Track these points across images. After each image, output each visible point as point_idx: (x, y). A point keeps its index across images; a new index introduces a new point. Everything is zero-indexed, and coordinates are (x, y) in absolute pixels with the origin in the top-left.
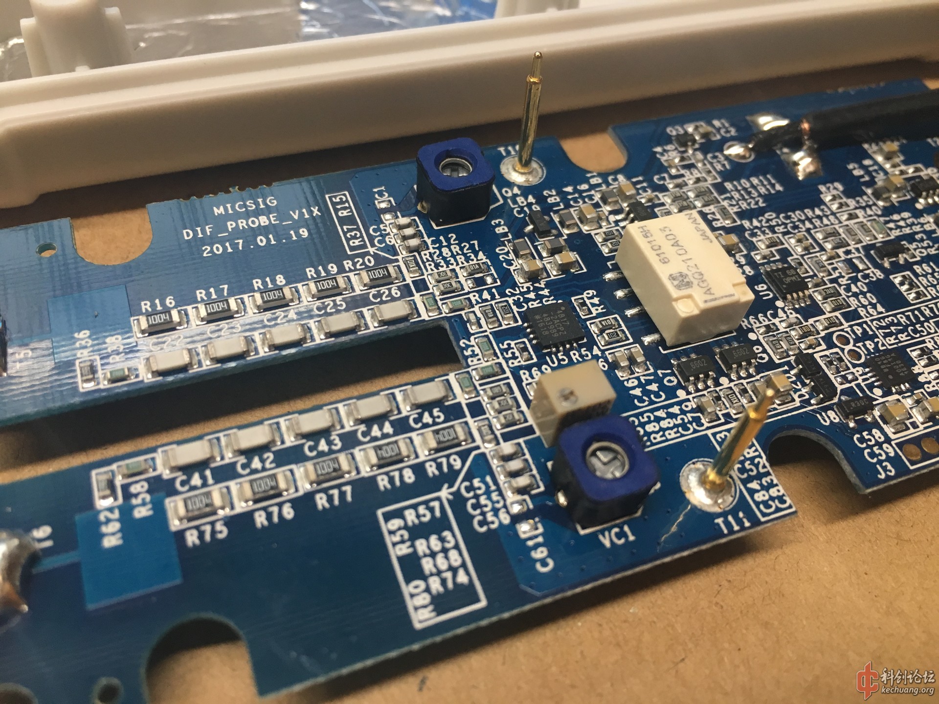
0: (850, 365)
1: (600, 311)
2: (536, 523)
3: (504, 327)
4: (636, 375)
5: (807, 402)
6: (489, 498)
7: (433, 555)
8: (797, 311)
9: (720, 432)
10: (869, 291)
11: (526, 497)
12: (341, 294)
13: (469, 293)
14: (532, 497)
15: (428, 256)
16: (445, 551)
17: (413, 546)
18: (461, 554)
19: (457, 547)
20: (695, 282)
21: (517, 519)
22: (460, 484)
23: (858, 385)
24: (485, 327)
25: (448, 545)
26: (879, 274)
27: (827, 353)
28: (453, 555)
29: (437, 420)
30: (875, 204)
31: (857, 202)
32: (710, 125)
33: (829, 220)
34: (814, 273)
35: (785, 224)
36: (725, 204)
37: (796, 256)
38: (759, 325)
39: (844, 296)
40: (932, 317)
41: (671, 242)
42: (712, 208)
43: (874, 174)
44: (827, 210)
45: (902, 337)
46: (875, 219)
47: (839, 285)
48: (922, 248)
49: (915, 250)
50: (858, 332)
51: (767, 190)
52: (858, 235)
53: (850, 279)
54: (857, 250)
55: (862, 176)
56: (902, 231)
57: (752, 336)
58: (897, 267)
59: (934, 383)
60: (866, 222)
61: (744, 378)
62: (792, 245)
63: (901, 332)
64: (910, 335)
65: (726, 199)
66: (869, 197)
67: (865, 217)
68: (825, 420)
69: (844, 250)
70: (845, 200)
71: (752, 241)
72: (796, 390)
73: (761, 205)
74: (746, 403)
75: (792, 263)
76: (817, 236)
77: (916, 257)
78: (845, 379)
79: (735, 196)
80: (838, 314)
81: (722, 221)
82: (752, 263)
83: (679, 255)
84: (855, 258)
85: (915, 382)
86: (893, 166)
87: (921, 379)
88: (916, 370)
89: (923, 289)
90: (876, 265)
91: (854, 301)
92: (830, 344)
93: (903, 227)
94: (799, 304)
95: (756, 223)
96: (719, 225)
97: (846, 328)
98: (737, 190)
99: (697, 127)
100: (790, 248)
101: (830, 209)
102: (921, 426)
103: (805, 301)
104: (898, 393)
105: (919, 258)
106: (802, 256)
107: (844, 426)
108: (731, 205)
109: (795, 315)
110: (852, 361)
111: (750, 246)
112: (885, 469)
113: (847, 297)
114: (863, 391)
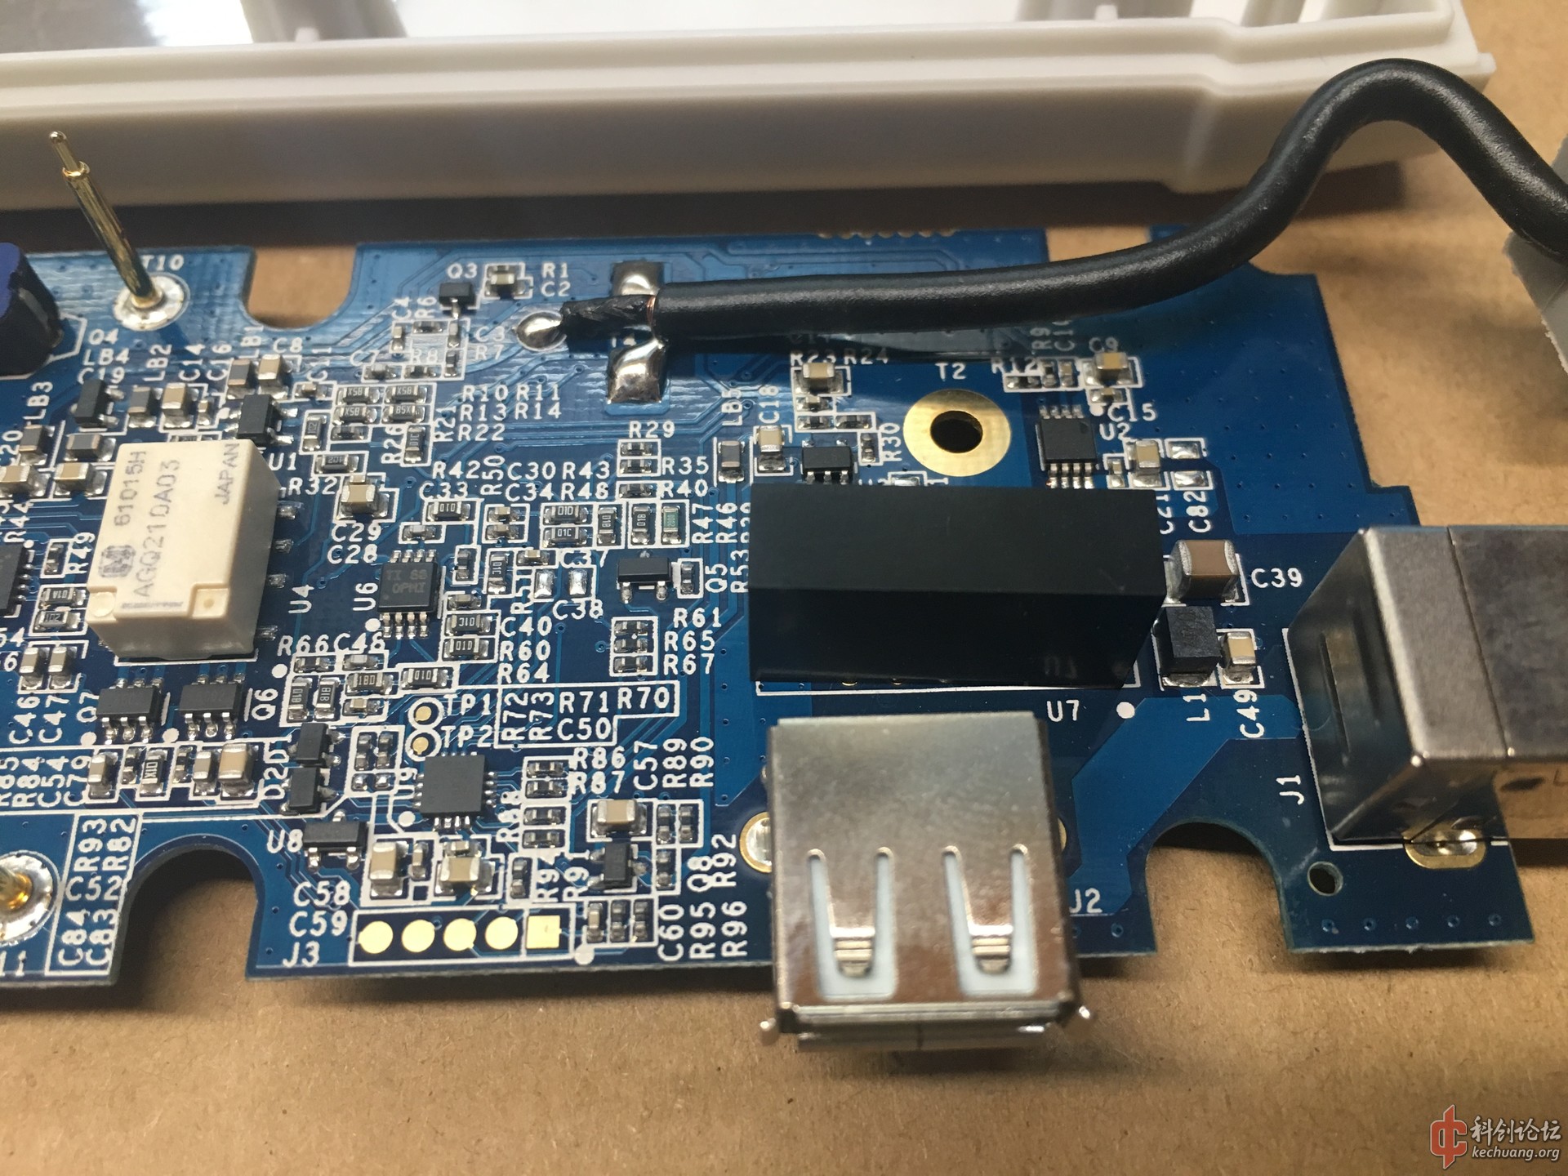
0: (399, 761)
1: (77, 571)
4: (44, 691)
5: (274, 806)
8: (390, 644)
9: (95, 818)
10: (549, 638)
20: (137, 567)
23: (383, 800)
26: (597, 609)
27: (378, 730)
30: (708, 477)
31: (679, 465)
32: (535, 270)
33: (593, 490)
34: (481, 581)
35: (506, 481)
36: (433, 424)
37: (474, 545)
38: (306, 654)
39: (497, 637)
40: (625, 711)
41: (159, 490)
42: (404, 428)
43: (761, 416)
44: (606, 470)
45: (538, 734)
46: (682, 505)
47: (505, 614)
48: (723, 578)
49: (707, 577)
50: (465, 707)
51: (531, 412)
52: (623, 529)
53: (536, 606)
54: (596, 557)
55: (733, 416)
56: (713, 537)
57: (278, 671)
58: (643, 601)
59: (521, 830)
60: (659, 508)
61: (206, 740)
62: (483, 523)
63: (544, 723)
64: (553, 733)
65: (444, 415)
66: (709, 461)
67: (666, 496)
68: (275, 843)
69: (571, 550)
70: (658, 457)
71: (422, 502)
72: (273, 780)
73: (495, 438)
74: (173, 783)
75: (456, 556)
76: (544, 513)
77: (696, 592)
78: (371, 782)
79: (463, 412)
80: (456, 666)
81: (401, 454)
82: (387, 542)
83: (153, 515)
84: (579, 570)
85: (486, 817)
86: (814, 407)
87: (504, 817)
88: (510, 798)
89: (655, 654)
90: (606, 593)
91: (505, 649)
92: (398, 715)
93: (726, 530)
94: (405, 631)
95: (456, 471)
96: (392, 461)
97: (450, 695)
98: (476, 403)
99: (501, 271)
100: (476, 528)
101: (612, 469)
102: (431, 898)
103: (418, 631)
104: (441, 831)
105: (700, 596)
106: (485, 547)
107: (300, 861)
108: (443, 428)
109: (381, 650)
110: (410, 754)
111: (410, 508)
112: (305, 953)
113: (502, 638)
114: (382, 811)
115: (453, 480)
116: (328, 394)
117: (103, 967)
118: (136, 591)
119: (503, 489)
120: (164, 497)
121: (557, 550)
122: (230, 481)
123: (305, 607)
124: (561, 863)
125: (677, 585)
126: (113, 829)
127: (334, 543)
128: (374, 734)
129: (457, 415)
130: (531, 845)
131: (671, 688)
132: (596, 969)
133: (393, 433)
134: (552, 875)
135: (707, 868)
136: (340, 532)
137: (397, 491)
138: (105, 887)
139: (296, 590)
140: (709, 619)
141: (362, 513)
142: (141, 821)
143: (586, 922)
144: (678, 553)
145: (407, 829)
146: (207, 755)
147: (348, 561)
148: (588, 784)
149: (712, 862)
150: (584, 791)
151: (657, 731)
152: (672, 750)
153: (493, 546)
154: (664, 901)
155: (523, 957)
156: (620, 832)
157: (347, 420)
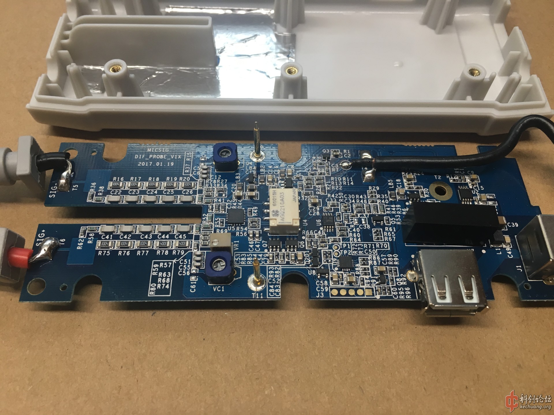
0: (332, 257)
1: (255, 215)
2: (197, 278)
3: (220, 213)
4: (255, 240)
5: (308, 265)
6: (187, 266)
7: (162, 278)
8: (326, 233)
9: (271, 267)
10: (359, 232)
11: (198, 269)
12: (174, 189)
13: (215, 198)
14: (199, 269)
15: (208, 182)
16: (166, 278)
17: (158, 273)
18: (170, 280)
19: (170, 278)
20: (280, 215)
21: (191, 275)
22: (180, 260)
23: (331, 265)
24: (214, 211)
25: (168, 276)
26: (369, 227)
28: (168, 279)
29: (183, 238)
30: (388, 199)
31: (381, 196)
32: (342, 151)
33: (364, 201)
34: (343, 220)
35: (344, 199)
36: (326, 185)
37: (340, 212)
38: (308, 234)
39: (348, 232)
40: (378, 248)
41: (281, 199)
42: (320, 186)
43: (397, 186)
44: (365, 197)
45: (360, 252)
46: (383, 205)
47: (349, 227)
48: (395, 221)
49: (391, 221)
50: (344, 246)
51: (347, 183)
52: (371, 210)
53: (355, 226)
54: (367, 215)
55: (391, 186)
56: (391, 212)
57: (303, 238)
58: (378, 226)
59: (361, 272)
60: (378, 205)
61: (291, 251)
62: (341, 208)
63: (361, 250)
64: (364, 252)
65: (328, 184)
66: (388, 195)
67: (380, 203)
68: (310, 273)
69: (361, 214)
70: (376, 194)
71: (327, 203)
72: (307, 260)
73: (340, 189)
74: (286, 260)
75: (336, 215)
76: (354, 206)
77: (389, 224)
78: (327, 261)
79: (332, 183)
80: (341, 238)
81: (320, 192)
82: (321, 211)
83: (281, 204)
84: (363, 218)
85: (353, 269)
86: (409, 184)
87: (356, 269)
88: (357, 265)
89: (383, 237)
90: (370, 223)
91: (351, 234)
92: (330, 247)
93: (393, 211)
94: (329, 230)
95: (333, 196)
96: (318, 193)
97: (341, 243)
98: (335, 181)
99: (335, 151)
100: (340, 209)
101: (367, 197)
102: (344, 285)
103: (331, 230)
104: (344, 271)
105: (390, 225)
106: (342, 213)
107: (316, 277)
108: (328, 186)
109: (324, 234)
110: (335, 256)
111: (325, 204)
112: (320, 295)
113: (349, 232)
114: (331, 267)
115: (332, 198)
116: (302, 178)
117: (279, 297)
118: (281, 220)
119: (344, 200)
120: (282, 200)
121: (358, 214)
122: (295, 197)
123: (306, 224)
124: (370, 279)
125: (385, 222)
126: (276, 269)
127: (310, 211)
128: (326, 251)
129: (331, 184)
130: (363, 275)
131: (387, 244)
132: (381, 300)
133: (318, 187)
134: (369, 281)
135: (400, 281)
136: (310, 208)
137: (321, 200)
138: (276, 281)
139: (304, 221)
140: (393, 230)
141: (315, 204)
142: (281, 268)
143: (378, 290)
144: (384, 215)
145: (337, 271)
146: (293, 255)
147: (313, 215)
148: (373, 263)
149: (401, 279)
150: (372, 264)
151: (386, 252)
152: (389, 257)
153: (344, 213)
154: (392, 287)
155: (365, 297)
156: (381, 273)
157: (307, 184)
